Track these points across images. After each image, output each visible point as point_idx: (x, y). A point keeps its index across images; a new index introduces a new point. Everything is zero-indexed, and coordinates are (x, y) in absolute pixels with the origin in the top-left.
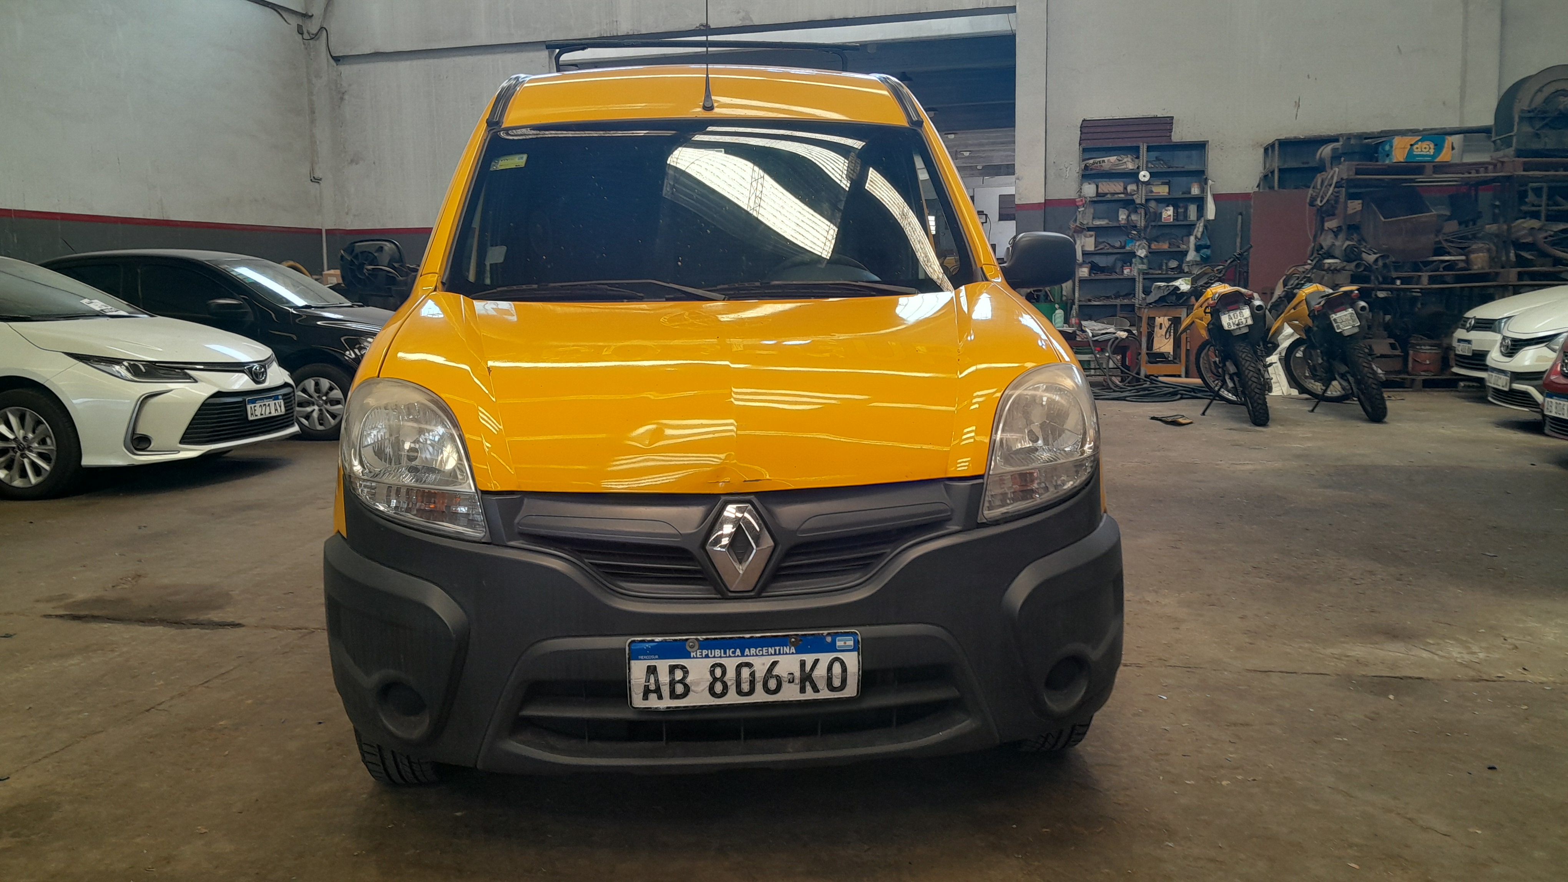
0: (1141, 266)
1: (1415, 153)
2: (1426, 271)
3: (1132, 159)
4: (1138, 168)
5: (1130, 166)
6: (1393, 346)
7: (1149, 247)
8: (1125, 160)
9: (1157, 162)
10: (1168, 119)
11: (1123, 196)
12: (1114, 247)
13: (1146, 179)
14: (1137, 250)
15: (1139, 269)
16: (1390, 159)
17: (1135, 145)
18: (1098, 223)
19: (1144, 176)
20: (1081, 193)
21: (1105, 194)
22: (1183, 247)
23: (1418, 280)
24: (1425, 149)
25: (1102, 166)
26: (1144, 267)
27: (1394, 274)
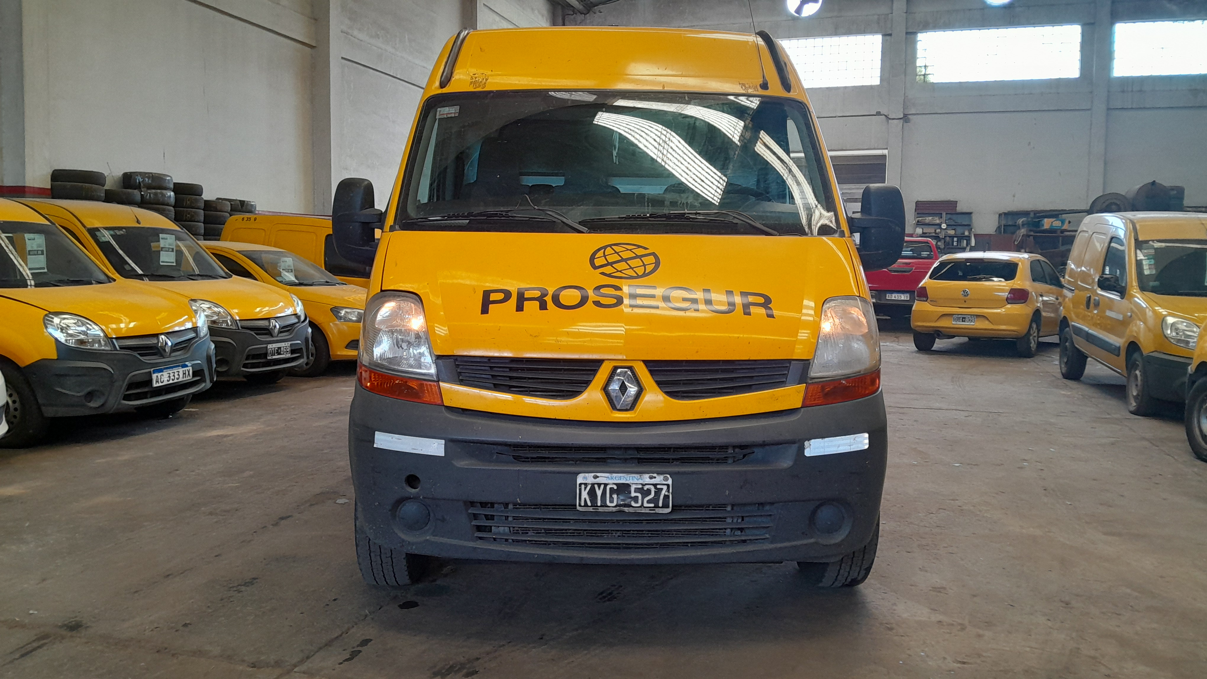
1: (1053, 225)
3: (939, 218)
4: (941, 222)
5: (938, 222)
8: (935, 219)
9: (950, 220)
10: (955, 202)
11: (934, 234)
13: (945, 228)
17: (940, 212)
19: (944, 226)
20: (916, 232)
21: (926, 233)
24: (1057, 224)
25: (925, 221)
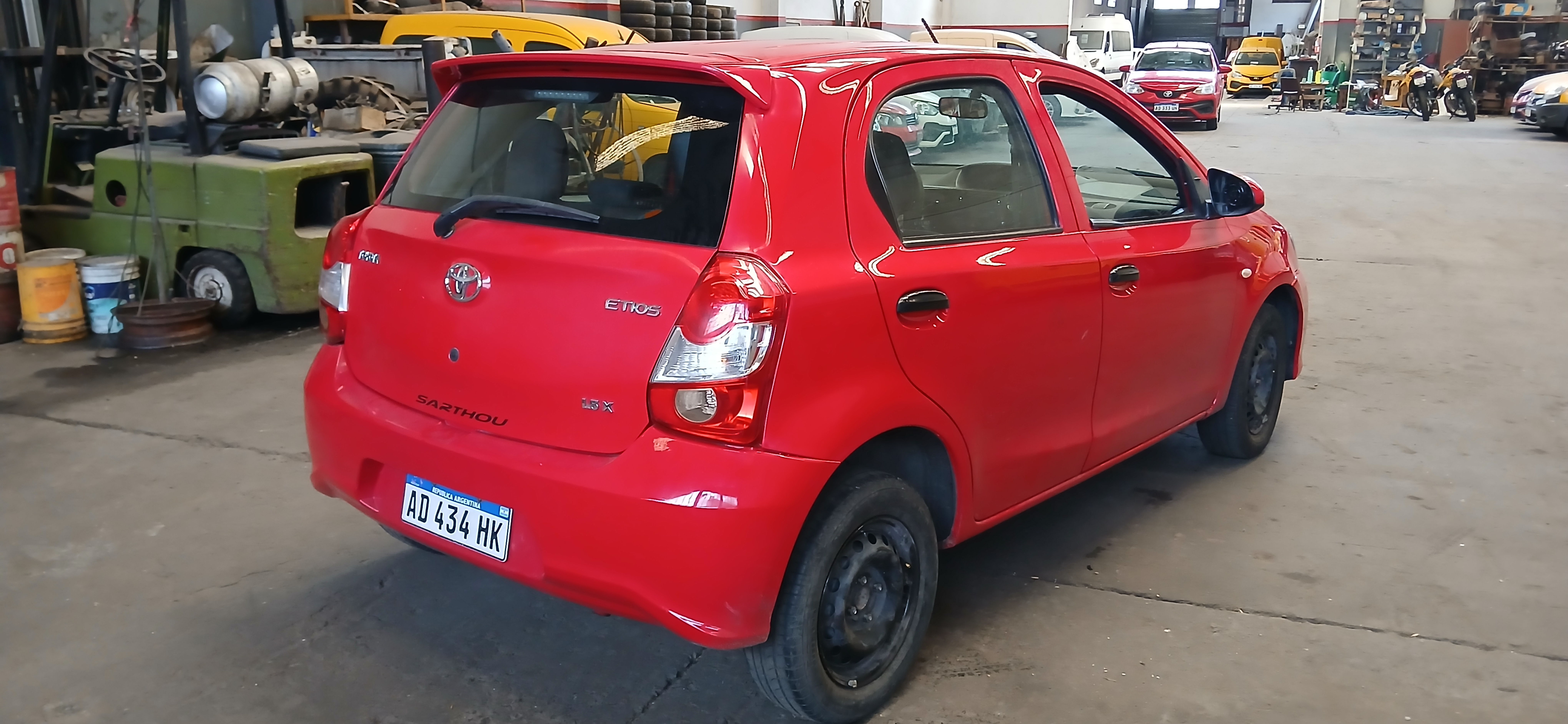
0: (1386, 55)
1: (1515, 12)
2: (1516, 63)
3: (1386, 2)
4: (1389, 7)
5: (1385, 5)
7: (1391, 46)
8: (1383, 2)
9: (1399, 4)
11: (1380, 20)
12: (1373, 45)
13: (1392, 13)
14: (1385, 47)
15: (1385, 57)
16: (1504, 14)
18: (1366, 33)
19: (1392, 11)
20: (1359, 17)
21: (1371, 19)
22: (1408, 47)
23: (1511, 67)
24: (1520, 10)
25: (1370, 5)
26: (1388, 56)
27: (1499, 65)
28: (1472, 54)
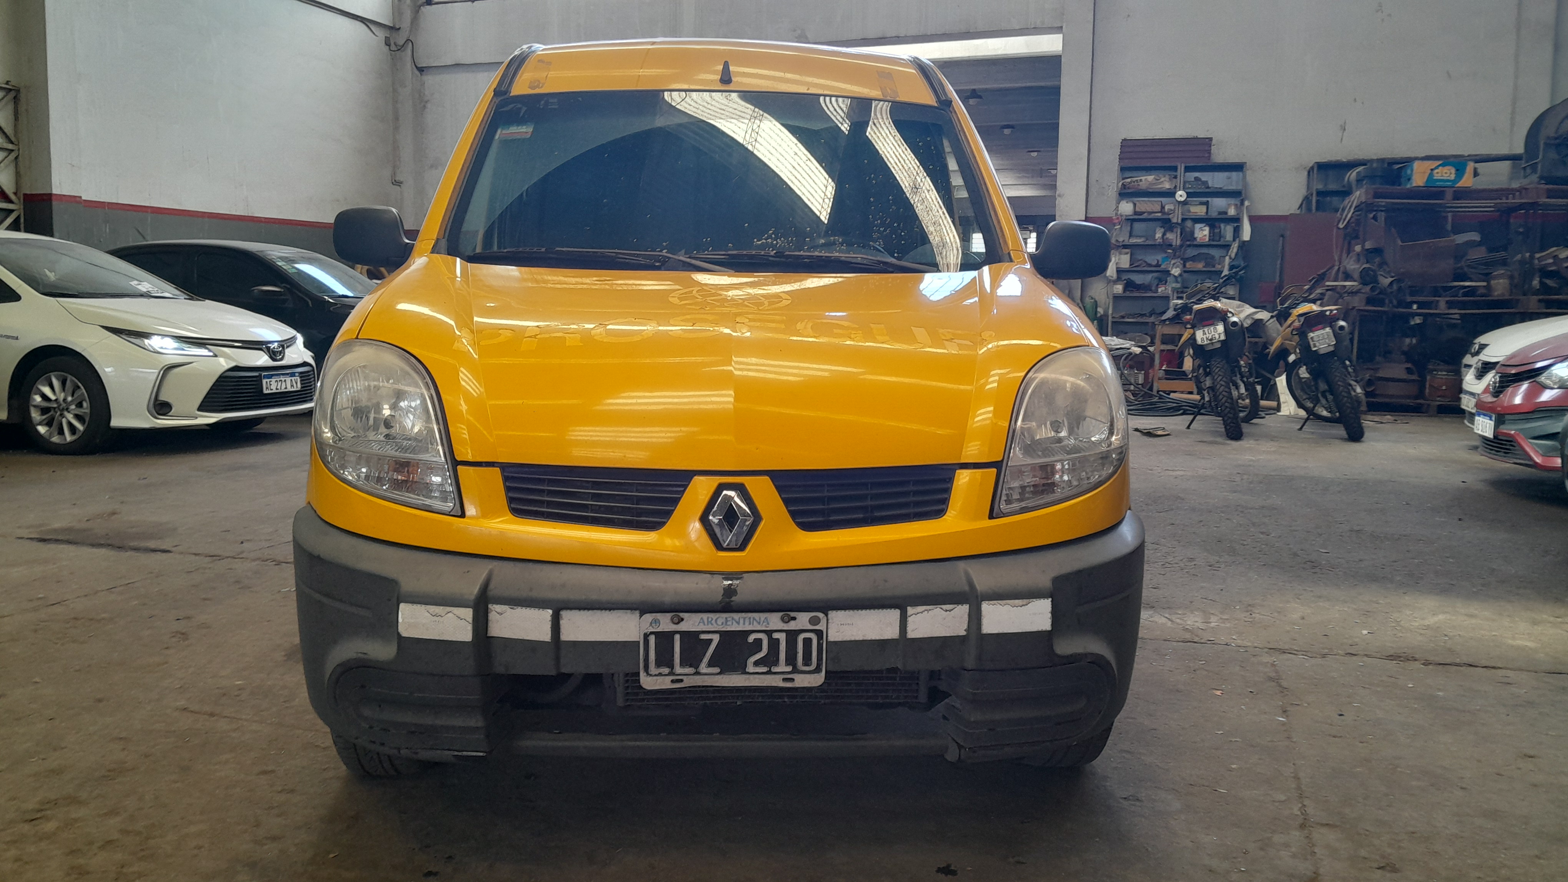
0: (1174, 285)
1: (1435, 178)
2: (1445, 296)
3: (1170, 180)
4: (1176, 187)
5: (1167, 186)
6: (1409, 371)
7: (1184, 266)
8: (1162, 179)
9: (1195, 183)
10: (1207, 140)
11: (1159, 214)
12: (1150, 265)
13: (1182, 199)
14: (1172, 268)
15: (1172, 288)
16: (1411, 184)
17: (1173, 164)
18: (1134, 241)
19: (1181, 195)
20: (1118, 210)
21: (1142, 213)
22: (1218, 267)
23: (1436, 305)
24: (1446, 173)
25: (1139, 185)
26: (1179, 285)
27: (1409, 299)
28: (1347, 277)
